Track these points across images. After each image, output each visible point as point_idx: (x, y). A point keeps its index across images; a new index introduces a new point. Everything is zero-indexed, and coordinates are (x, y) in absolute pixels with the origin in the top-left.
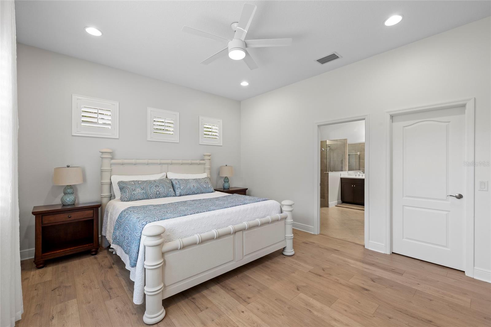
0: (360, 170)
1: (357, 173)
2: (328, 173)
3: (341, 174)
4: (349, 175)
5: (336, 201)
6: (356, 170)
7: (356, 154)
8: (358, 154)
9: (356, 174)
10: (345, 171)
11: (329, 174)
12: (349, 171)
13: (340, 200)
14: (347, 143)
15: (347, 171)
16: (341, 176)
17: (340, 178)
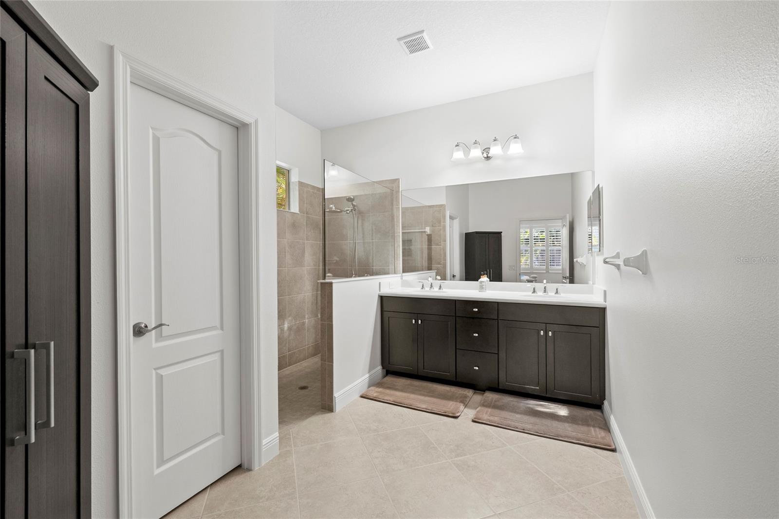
0: (431, 269)
1: (427, 279)
2: (331, 284)
3: (380, 283)
4: (405, 284)
5: (363, 375)
6: (422, 270)
7: (422, 232)
8: (426, 230)
9: (425, 282)
10: (395, 273)
11: (334, 285)
12: (404, 274)
13: (379, 368)
14: (399, 189)
15: (400, 274)
16: (380, 291)
17: (379, 296)
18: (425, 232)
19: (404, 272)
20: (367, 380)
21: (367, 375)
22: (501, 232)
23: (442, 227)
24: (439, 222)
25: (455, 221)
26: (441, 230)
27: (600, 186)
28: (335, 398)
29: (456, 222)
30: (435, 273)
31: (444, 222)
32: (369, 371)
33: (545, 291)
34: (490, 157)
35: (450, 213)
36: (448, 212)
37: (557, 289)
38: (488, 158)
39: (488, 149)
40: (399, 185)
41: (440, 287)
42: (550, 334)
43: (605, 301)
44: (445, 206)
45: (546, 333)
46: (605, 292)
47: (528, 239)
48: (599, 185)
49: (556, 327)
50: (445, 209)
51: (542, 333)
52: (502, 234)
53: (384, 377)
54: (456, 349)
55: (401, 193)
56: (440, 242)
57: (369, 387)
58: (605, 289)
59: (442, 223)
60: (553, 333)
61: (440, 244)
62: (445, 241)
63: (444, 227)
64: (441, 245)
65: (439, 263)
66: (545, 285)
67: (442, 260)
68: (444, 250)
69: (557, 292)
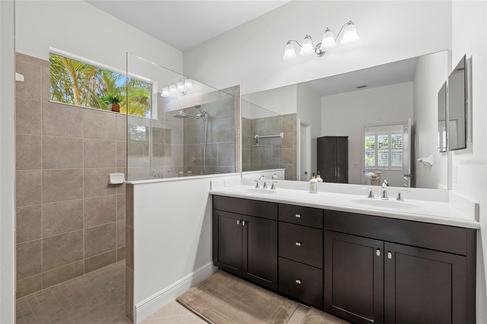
2: (132, 185)
3: (211, 182)
4: (244, 182)
5: (187, 274)
9: (259, 181)
11: (135, 187)
12: (243, 173)
13: (209, 264)
14: (240, 95)
15: (240, 172)
16: (211, 190)
17: (210, 194)
18: (280, 137)
19: (243, 170)
20: (190, 280)
21: (191, 274)
22: (348, 137)
23: (293, 132)
24: (291, 127)
25: (307, 128)
26: (292, 135)
27: (468, 57)
28: (136, 308)
29: (308, 130)
30: (284, 171)
31: (296, 128)
32: (194, 269)
33: (384, 196)
34: (323, 52)
35: (300, 120)
36: (299, 120)
37: (399, 195)
38: (321, 53)
39: (320, 44)
40: (240, 90)
41: (273, 186)
42: (390, 256)
43: (477, 218)
44: (296, 115)
45: (384, 254)
46: (477, 207)
47: (374, 145)
48: (465, 57)
49: (398, 248)
50: (296, 117)
51: (378, 253)
52: (348, 138)
53: (215, 272)
54: (278, 256)
55: (241, 98)
56: (292, 145)
57: (192, 287)
58: (477, 202)
59: (294, 129)
60: (395, 256)
61: (291, 146)
62: (296, 144)
63: (296, 133)
64: (293, 147)
65: (291, 163)
66: (384, 189)
67: (293, 160)
68: (295, 151)
69: (399, 198)
